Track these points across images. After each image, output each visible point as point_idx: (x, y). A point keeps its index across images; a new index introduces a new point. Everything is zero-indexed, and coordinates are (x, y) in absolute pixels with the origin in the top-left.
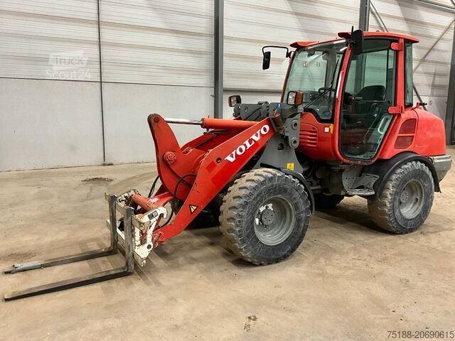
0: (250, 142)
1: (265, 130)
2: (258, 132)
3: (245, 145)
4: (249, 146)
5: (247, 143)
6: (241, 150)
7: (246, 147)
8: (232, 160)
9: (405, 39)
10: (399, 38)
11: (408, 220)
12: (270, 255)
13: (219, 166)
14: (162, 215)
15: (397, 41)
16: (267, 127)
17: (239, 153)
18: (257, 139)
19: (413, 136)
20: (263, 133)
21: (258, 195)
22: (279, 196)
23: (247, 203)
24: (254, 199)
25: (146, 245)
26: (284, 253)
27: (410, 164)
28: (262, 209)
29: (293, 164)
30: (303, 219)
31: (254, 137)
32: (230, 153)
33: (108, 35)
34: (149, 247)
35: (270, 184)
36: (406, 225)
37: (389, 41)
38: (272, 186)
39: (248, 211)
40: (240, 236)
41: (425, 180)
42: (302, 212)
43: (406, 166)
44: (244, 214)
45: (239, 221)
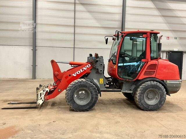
0: (82, 70)
1: (89, 66)
2: (86, 67)
3: (80, 71)
4: (82, 71)
5: (81, 70)
6: (79, 72)
7: (81, 71)
8: (75, 75)
9: (150, 33)
10: (147, 32)
11: (150, 105)
12: (80, 108)
13: (70, 77)
14: (47, 91)
15: (146, 34)
16: (90, 65)
17: (78, 73)
18: (85, 69)
19: (155, 71)
20: (88, 67)
21: (75, 87)
22: (84, 88)
23: (70, 89)
24: (73, 88)
25: (42, 100)
26: (86, 108)
27: (150, 82)
28: (80, 92)
29: (102, 79)
30: (94, 97)
31: (84, 68)
32: (74, 73)
33: (78, 30)
34: (43, 100)
35: (80, 84)
36: (149, 107)
37: (142, 34)
38: (81, 84)
39: (71, 92)
40: (68, 100)
41: (159, 90)
42: (94, 95)
43: (147, 83)
44: (69, 92)
45: (68, 95)
